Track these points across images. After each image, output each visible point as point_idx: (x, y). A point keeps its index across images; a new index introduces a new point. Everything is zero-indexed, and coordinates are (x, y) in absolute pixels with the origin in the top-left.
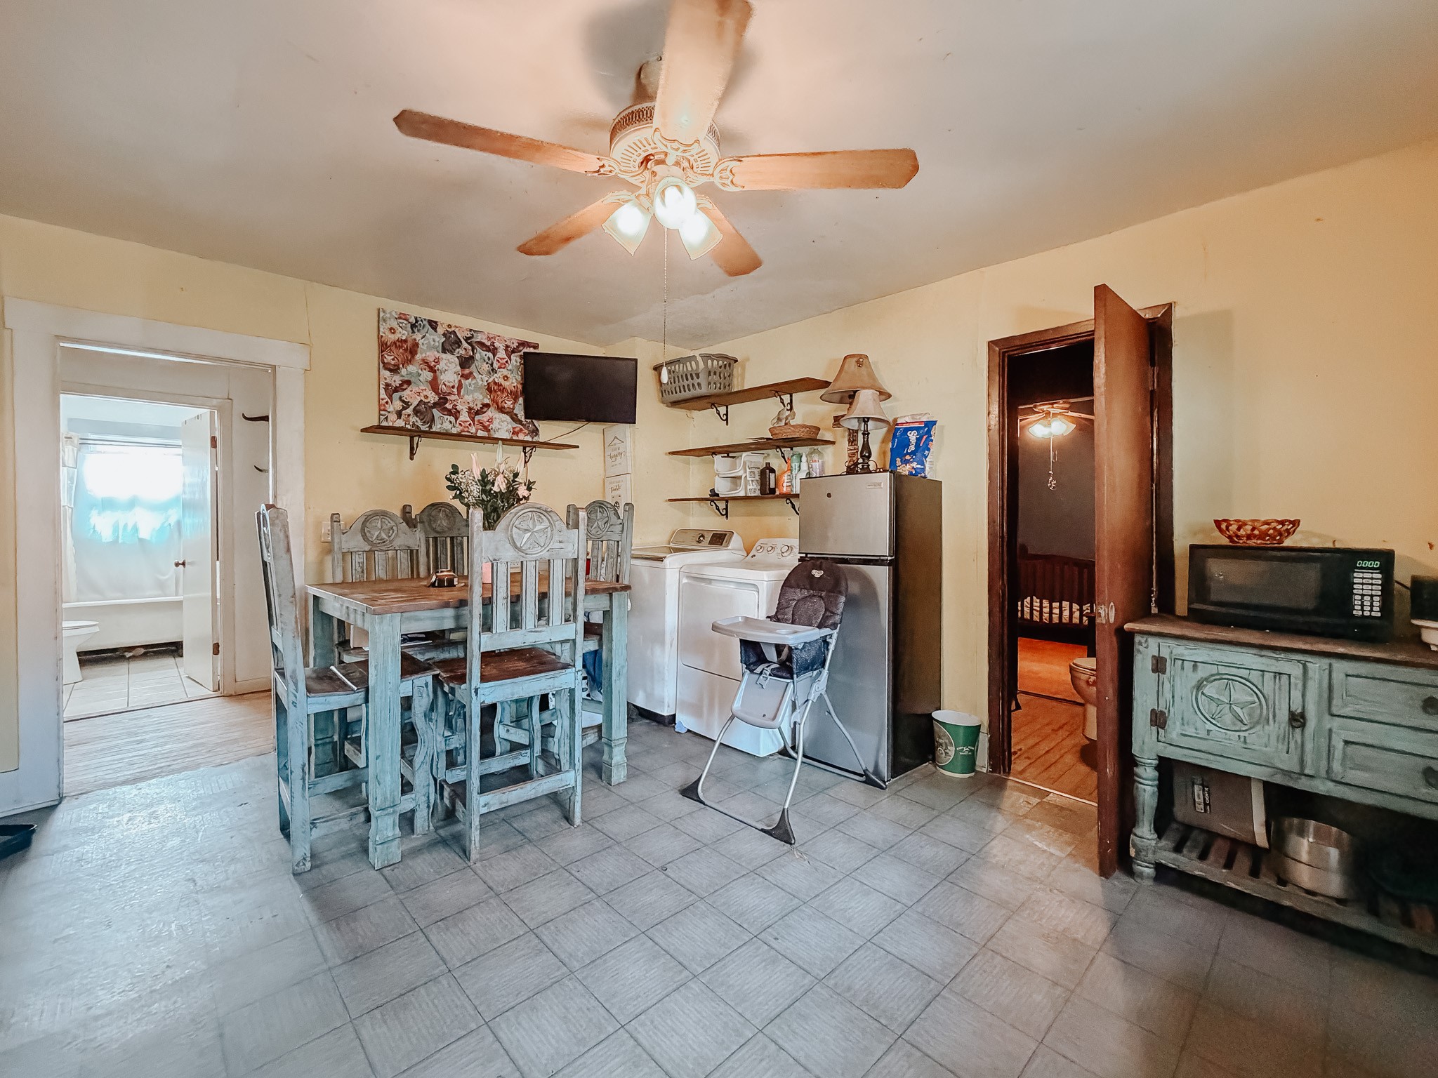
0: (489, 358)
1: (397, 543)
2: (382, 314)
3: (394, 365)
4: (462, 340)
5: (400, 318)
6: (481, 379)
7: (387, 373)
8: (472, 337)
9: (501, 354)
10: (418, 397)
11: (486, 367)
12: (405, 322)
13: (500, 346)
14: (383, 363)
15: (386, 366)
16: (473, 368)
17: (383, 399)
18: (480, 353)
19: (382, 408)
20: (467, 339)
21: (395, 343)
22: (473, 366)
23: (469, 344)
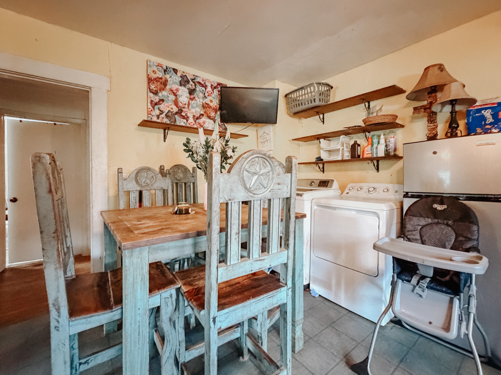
0: (203, 90)
1: (155, 186)
2: (149, 63)
3: (156, 91)
4: (190, 81)
5: (158, 66)
6: (199, 101)
7: (152, 95)
8: (195, 79)
9: (209, 89)
10: (168, 108)
11: (201, 95)
12: (161, 68)
13: (209, 85)
14: (150, 89)
15: (151, 91)
16: (195, 95)
17: (149, 108)
18: (199, 88)
19: (149, 113)
20: (192, 80)
21: (156, 79)
22: (195, 94)
23: (194, 82)
